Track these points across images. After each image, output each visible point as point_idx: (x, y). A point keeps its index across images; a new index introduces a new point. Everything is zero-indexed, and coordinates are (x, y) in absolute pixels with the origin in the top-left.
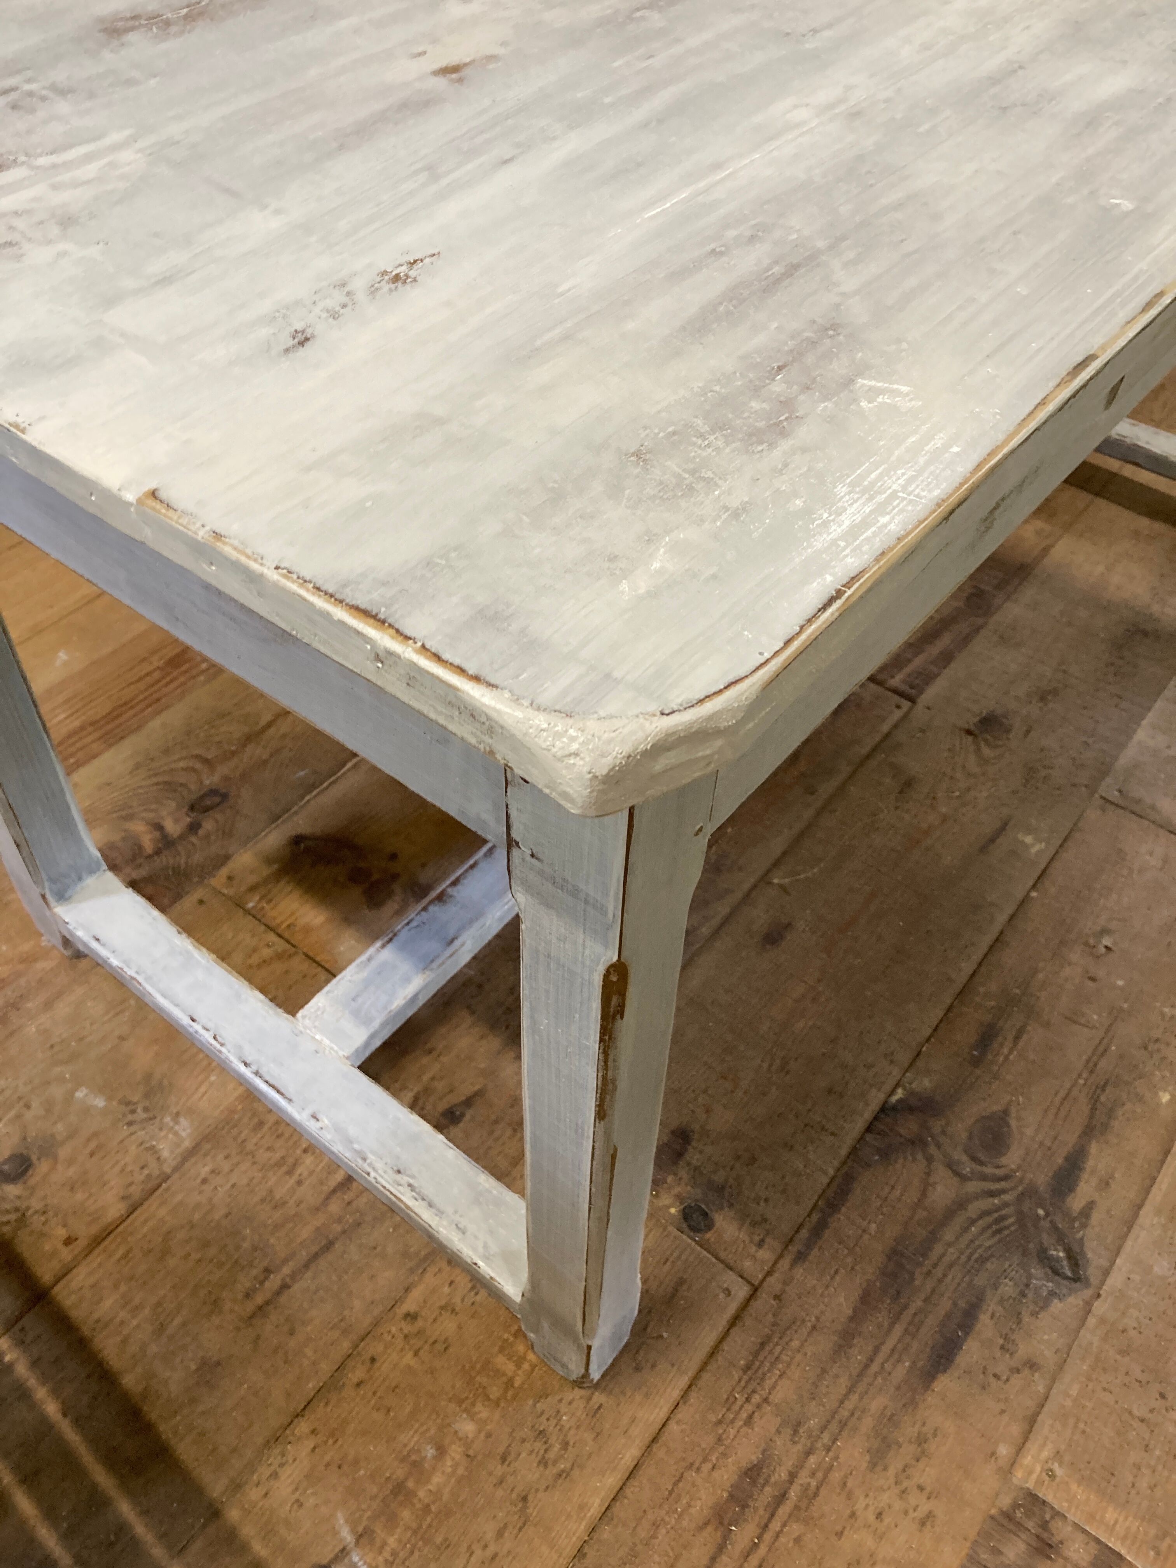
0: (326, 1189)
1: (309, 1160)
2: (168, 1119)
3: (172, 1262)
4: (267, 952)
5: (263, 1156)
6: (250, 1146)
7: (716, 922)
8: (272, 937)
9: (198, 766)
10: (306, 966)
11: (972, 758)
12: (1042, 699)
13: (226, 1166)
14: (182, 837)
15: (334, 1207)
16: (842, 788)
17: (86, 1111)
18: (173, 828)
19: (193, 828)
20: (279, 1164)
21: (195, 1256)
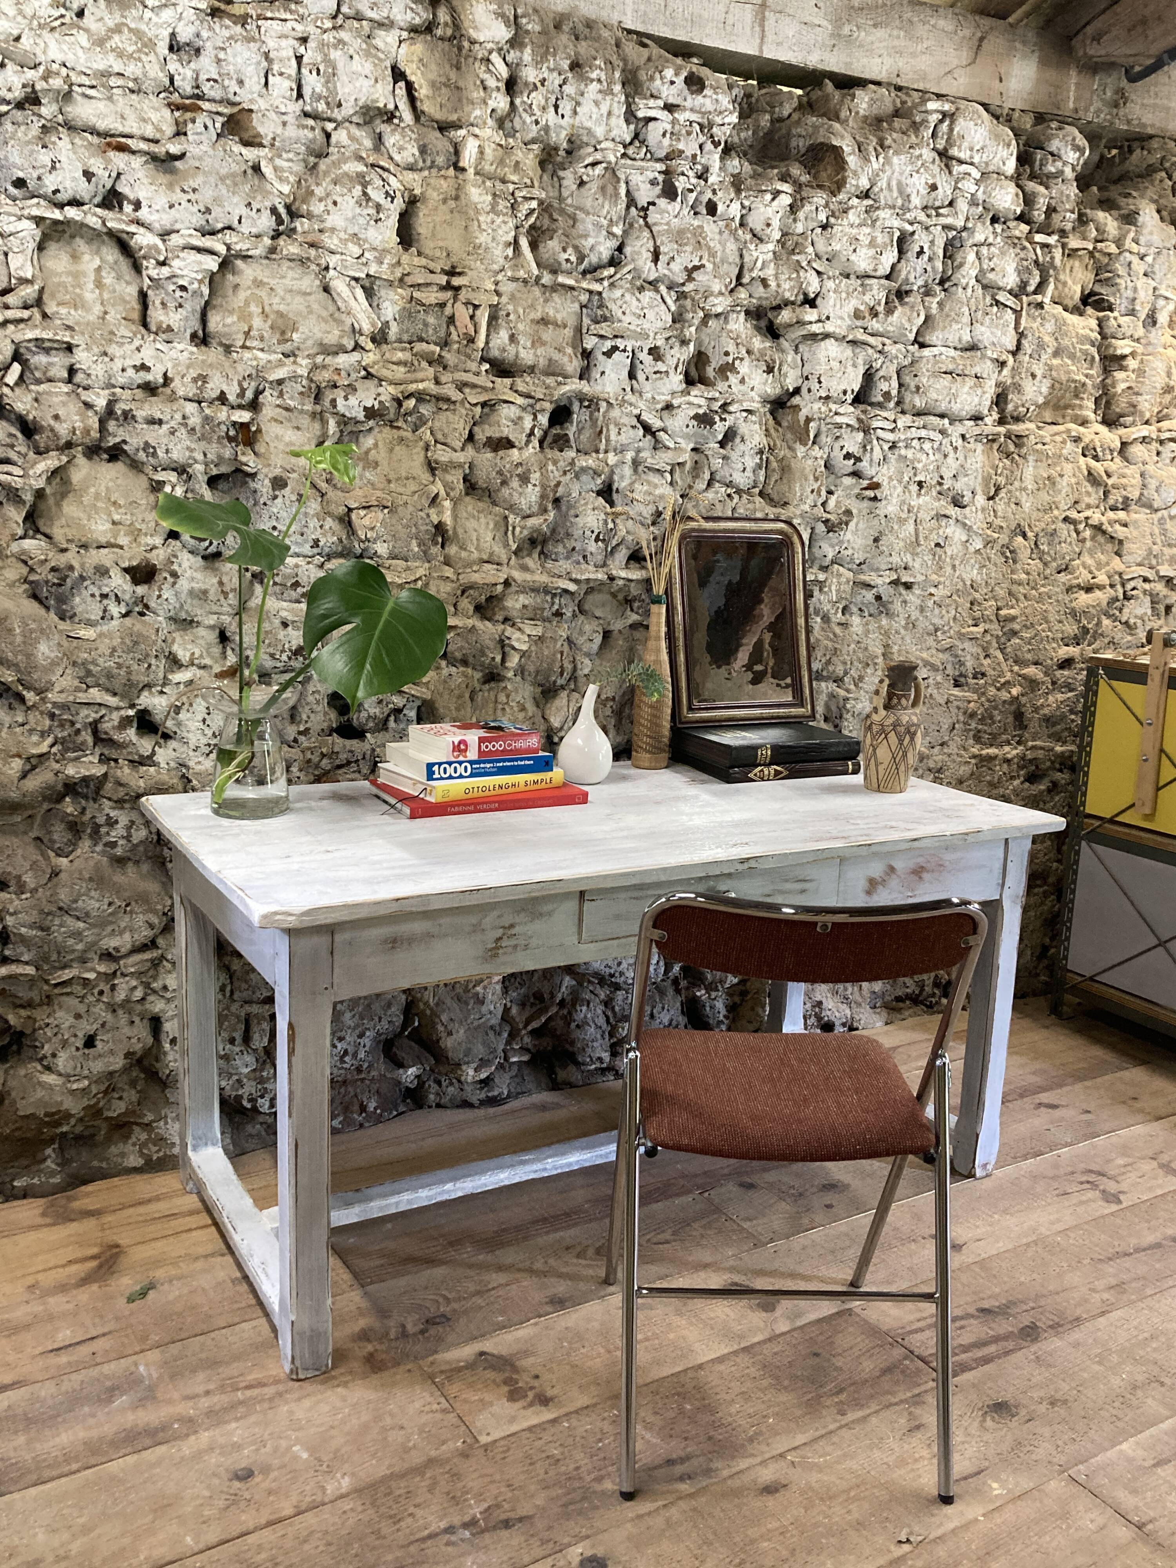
0: (412, 1538)
1: (409, 1520)
2: (338, 1475)
3: (306, 1547)
4: (435, 1407)
5: (383, 1509)
6: (379, 1502)
7: (734, 1470)
8: (443, 1400)
9: (441, 1300)
10: (456, 1421)
11: (976, 1424)
12: (1053, 1404)
13: (360, 1508)
14: (414, 1335)
15: (412, 1549)
16: (864, 1419)
17: (296, 1458)
18: (411, 1328)
19: (422, 1332)
20: (391, 1517)
21: (321, 1548)
